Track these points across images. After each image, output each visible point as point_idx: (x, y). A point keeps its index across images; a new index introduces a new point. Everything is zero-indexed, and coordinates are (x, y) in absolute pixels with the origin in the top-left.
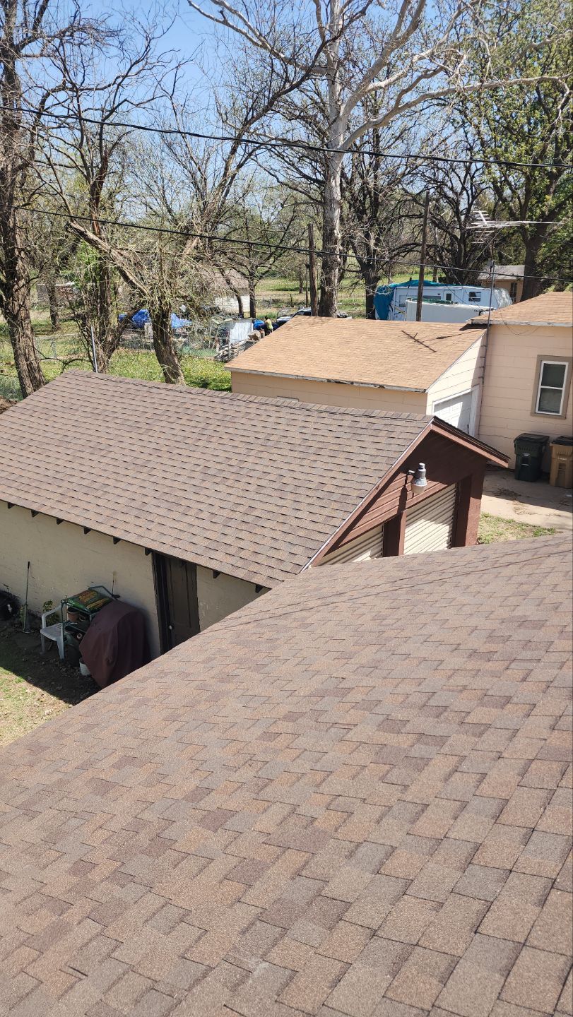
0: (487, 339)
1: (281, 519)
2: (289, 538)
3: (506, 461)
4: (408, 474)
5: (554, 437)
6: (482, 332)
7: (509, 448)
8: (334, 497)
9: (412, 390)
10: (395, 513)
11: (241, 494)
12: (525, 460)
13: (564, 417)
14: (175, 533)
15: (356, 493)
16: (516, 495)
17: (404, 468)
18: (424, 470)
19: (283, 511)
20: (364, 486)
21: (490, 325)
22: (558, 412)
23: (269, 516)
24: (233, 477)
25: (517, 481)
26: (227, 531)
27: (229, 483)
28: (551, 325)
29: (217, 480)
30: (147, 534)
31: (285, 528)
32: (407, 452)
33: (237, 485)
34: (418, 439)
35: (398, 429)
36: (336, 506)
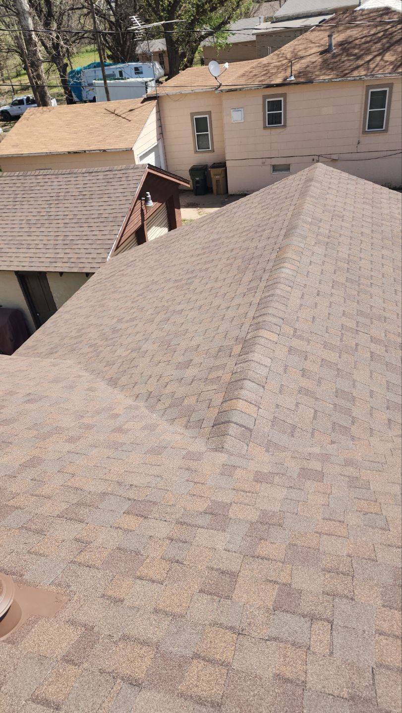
0: (159, 106)
1: (85, 238)
2: (94, 246)
3: (189, 184)
4: (142, 200)
5: (210, 164)
6: (154, 102)
7: (187, 176)
8: (110, 219)
9: (124, 150)
10: (141, 224)
11: (56, 230)
12: (197, 182)
13: (213, 151)
14: (28, 259)
15: (121, 215)
16: (197, 204)
17: (139, 198)
18: (149, 196)
19: (84, 233)
20: (123, 211)
21: (158, 97)
22: (209, 148)
23: (78, 238)
24: (47, 221)
25: (195, 196)
26: (57, 251)
27: (46, 225)
28: (194, 92)
29: (39, 226)
30: (11, 264)
31: (90, 242)
32: (139, 187)
33: (51, 226)
34: (143, 178)
35: (131, 175)
36: (112, 224)
